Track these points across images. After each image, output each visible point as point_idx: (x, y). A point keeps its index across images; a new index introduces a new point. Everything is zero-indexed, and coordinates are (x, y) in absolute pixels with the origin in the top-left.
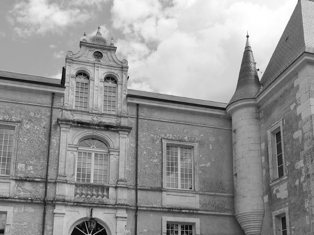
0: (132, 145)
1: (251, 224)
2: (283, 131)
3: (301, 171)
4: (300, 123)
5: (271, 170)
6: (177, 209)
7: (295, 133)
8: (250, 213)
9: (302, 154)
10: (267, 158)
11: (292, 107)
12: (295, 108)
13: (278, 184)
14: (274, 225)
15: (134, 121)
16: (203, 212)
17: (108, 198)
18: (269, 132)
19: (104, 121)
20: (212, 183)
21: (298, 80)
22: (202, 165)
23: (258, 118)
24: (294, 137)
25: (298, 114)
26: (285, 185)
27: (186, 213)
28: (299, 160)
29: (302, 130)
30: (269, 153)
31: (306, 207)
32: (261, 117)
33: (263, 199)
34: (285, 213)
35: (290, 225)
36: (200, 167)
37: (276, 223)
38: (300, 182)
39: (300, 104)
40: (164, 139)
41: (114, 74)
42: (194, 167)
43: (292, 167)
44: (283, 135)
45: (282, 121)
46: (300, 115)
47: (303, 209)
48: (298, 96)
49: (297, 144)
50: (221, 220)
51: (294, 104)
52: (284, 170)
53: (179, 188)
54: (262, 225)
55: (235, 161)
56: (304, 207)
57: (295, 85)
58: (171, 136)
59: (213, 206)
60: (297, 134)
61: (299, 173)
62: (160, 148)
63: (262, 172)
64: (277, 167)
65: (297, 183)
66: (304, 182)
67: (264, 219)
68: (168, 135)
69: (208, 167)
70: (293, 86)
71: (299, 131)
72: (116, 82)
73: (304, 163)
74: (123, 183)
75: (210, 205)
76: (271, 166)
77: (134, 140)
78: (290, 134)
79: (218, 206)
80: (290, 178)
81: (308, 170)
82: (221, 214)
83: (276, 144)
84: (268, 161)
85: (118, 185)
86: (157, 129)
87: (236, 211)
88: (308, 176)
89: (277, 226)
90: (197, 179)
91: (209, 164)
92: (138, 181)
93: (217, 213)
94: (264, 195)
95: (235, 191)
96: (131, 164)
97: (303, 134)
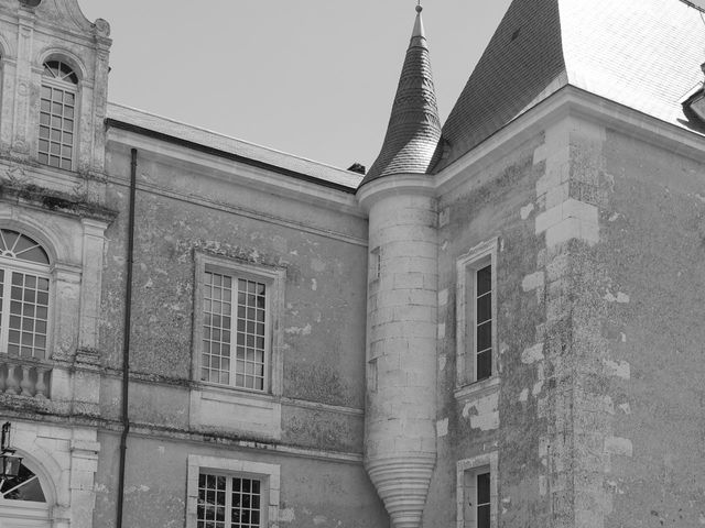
0: (116, 258)
1: (404, 486)
2: (498, 269)
3: (536, 369)
4: (541, 254)
5: (460, 360)
6: (227, 438)
7: (528, 277)
8: (403, 458)
9: (540, 329)
10: (451, 330)
11: (525, 212)
12: (533, 215)
13: (477, 396)
14: (460, 491)
15: (122, 195)
16: (290, 450)
17: (49, 398)
18: (461, 265)
19: (41, 186)
20: (312, 379)
21: (544, 148)
22: (292, 330)
23: (435, 227)
24: (523, 285)
25: (538, 231)
26: (494, 399)
27: (247, 449)
28: (532, 342)
29: (546, 272)
30: (459, 318)
31: (541, 455)
32: (442, 225)
33: (435, 426)
34: (489, 465)
35: (500, 495)
36: (285, 334)
37: (464, 486)
38: (530, 394)
39: (544, 210)
40: (200, 250)
41: (72, 57)
42: (272, 332)
43: (514, 357)
44: (498, 279)
45: (495, 244)
46: (543, 235)
47: (534, 460)
48: (540, 188)
49: (530, 305)
50: (329, 470)
51: (530, 207)
52: (494, 362)
53: (233, 384)
54: (428, 490)
55: (374, 327)
56: (536, 455)
57: (536, 161)
58: (218, 247)
59: (314, 435)
60: (532, 281)
61: (531, 374)
62: (188, 274)
63: (437, 362)
64: (476, 353)
65: (524, 396)
66: (542, 395)
67: (435, 476)
68: (210, 243)
69: (306, 336)
70: (529, 162)
71: (537, 273)
72: (74, 79)
73: (544, 352)
74: (91, 359)
75: (306, 433)
76: (460, 350)
77: (122, 247)
78: (516, 277)
79: (325, 437)
80: (507, 384)
81: (552, 369)
82: (331, 456)
83: (476, 298)
84: (455, 337)
85: (76, 365)
86: (182, 223)
87: (369, 451)
88: (552, 384)
89: (467, 494)
90: (278, 365)
91: (307, 329)
92: (130, 358)
93: (323, 454)
94: (437, 419)
95: (370, 403)
96: (112, 310)
97: (548, 283)
